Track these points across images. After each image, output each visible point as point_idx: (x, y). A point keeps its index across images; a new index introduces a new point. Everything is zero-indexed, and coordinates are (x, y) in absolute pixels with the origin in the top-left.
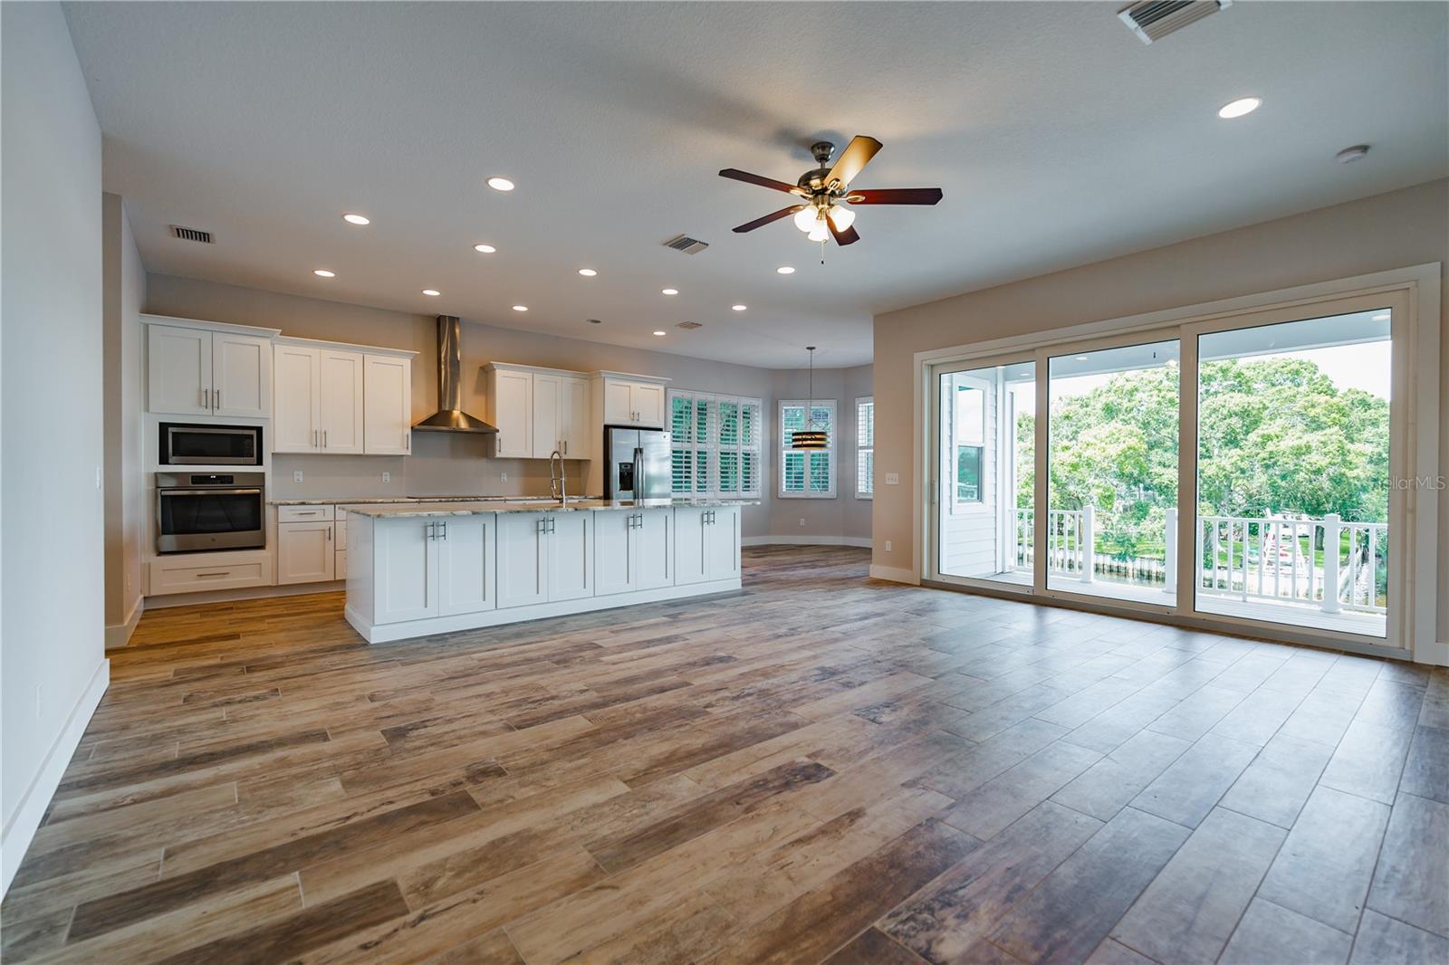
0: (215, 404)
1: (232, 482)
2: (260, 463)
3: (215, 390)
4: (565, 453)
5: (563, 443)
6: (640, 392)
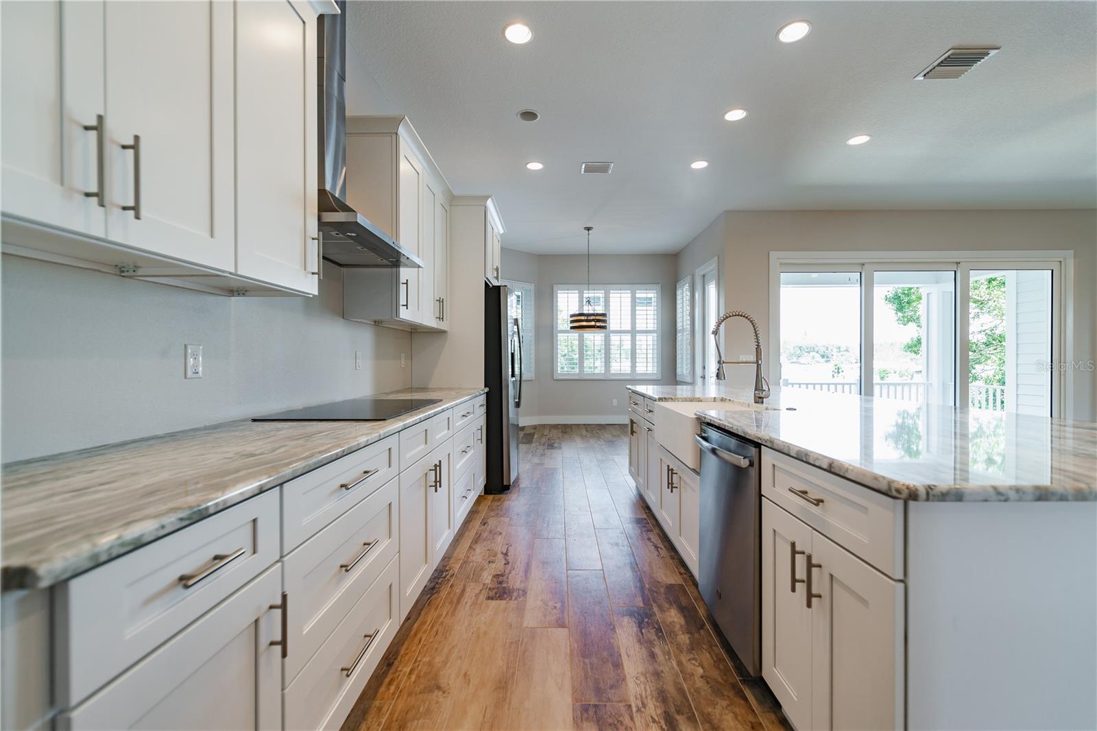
4: (442, 318)
5: (441, 301)
6: (496, 241)
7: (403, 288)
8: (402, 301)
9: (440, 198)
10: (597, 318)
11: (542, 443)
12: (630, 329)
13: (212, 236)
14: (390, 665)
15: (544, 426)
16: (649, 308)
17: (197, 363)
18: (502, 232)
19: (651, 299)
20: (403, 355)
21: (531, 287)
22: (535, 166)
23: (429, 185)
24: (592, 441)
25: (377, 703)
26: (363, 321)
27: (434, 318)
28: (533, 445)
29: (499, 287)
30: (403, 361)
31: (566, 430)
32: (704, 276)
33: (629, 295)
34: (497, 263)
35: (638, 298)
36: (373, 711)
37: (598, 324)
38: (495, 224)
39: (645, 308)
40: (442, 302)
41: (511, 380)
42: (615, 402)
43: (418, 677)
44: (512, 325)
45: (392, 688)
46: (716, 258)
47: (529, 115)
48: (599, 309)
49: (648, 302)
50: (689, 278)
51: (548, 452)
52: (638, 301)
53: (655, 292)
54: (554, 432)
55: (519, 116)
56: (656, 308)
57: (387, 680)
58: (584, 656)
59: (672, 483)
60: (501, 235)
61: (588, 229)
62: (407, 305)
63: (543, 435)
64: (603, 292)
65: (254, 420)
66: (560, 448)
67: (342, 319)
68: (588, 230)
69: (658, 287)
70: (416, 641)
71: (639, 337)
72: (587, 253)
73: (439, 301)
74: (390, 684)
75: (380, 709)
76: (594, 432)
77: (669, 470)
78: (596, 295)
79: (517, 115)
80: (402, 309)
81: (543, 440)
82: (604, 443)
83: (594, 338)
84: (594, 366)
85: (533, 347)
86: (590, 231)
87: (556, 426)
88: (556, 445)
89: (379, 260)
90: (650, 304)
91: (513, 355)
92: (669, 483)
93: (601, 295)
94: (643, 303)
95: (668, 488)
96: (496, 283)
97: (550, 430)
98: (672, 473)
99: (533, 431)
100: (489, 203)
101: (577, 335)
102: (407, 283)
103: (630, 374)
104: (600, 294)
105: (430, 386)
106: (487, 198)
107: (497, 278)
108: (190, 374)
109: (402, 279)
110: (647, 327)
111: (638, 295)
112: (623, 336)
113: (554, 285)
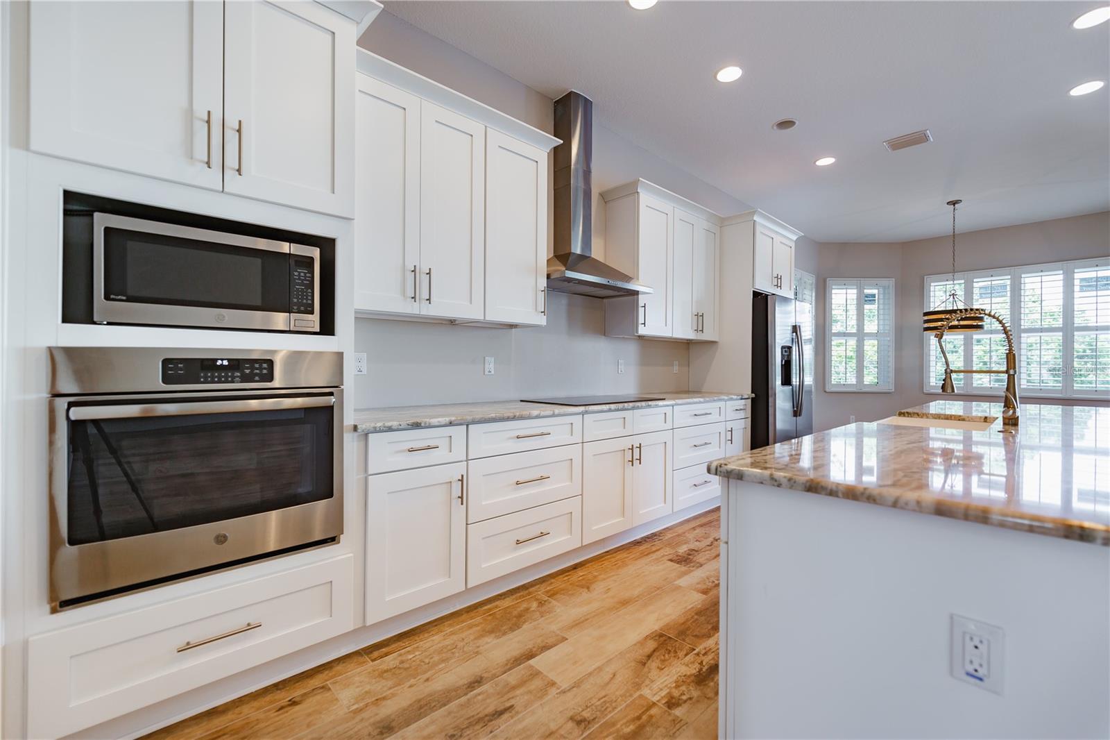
0: (231, 161)
1: (270, 378)
2: (327, 327)
3: (232, 123)
4: (703, 331)
5: (700, 316)
7: (641, 310)
8: (641, 320)
9: (703, 224)
12: (1060, 325)
13: (471, 303)
14: (575, 568)
17: (490, 365)
20: (676, 362)
21: (891, 283)
22: (826, 162)
23: (684, 219)
25: (553, 580)
26: (626, 337)
29: (767, 296)
30: (676, 368)
33: (1059, 277)
34: (780, 270)
35: (1078, 280)
36: (549, 582)
40: (702, 316)
41: (781, 387)
43: (583, 579)
45: (566, 578)
47: (786, 124)
52: (1077, 284)
55: (775, 128)
57: (567, 574)
58: (696, 614)
61: (954, 203)
62: (644, 324)
64: (1009, 277)
65: (522, 401)
67: (603, 337)
68: (954, 204)
70: (600, 564)
72: (952, 234)
74: (567, 576)
75: (552, 583)
78: (993, 283)
79: (773, 127)
80: (641, 328)
86: (956, 205)
91: (787, 362)
93: (1008, 282)
94: (1089, 286)
96: (776, 292)
100: (758, 218)
101: (962, 337)
102: (644, 307)
104: (1003, 280)
107: (781, 285)
108: (487, 373)
109: (641, 303)
110: (1097, 322)
111: (1080, 275)
112: (1046, 337)
113: (925, 277)
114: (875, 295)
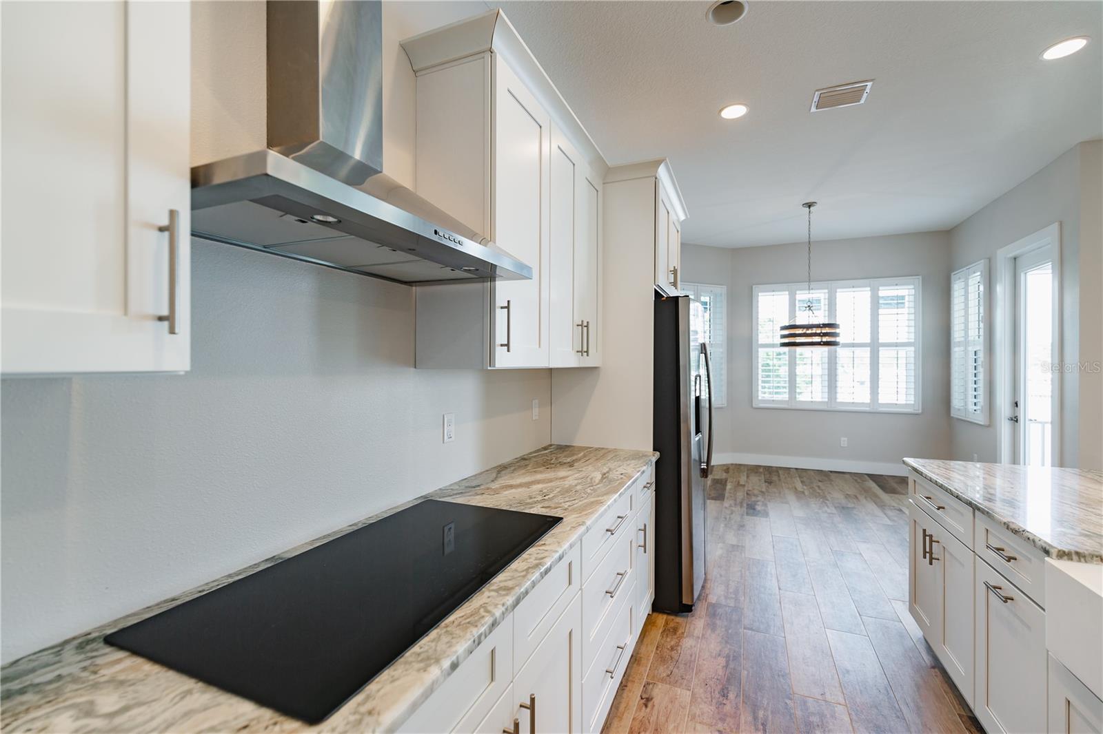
4: (587, 352)
5: (585, 326)
6: (673, 230)
7: (500, 316)
8: (500, 337)
9: (585, 169)
10: (824, 331)
11: (738, 501)
12: (869, 341)
15: (739, 467)
16: (900, 311)
18: (682, 217)
19: (903, 297)
20: (536, 402)
21: (722, 290)
22: (734, 112)
23: (561, 147)
24: (814, 504)
27: (574, 353)
28: (726, 503)
29: (677, 298)
30: (536, 411)
31: (772, 476)
32: (1015, 259)
33: (869, 294)
34: (675, 262)
35: (883, 297)
37: (825, 339)
38: (672, 205)
39: (895, 311)
40: (587, 326)
41: (695, 439)
42: (844, 441)
44: (697, 352)
46: (1056, 226)
47: (728, 10)
48: (820, 317)
49: (899, 302)
50: (981, 264)
51: (749, 520)
52: (881, 302)
53: (912, 287)
54: (754, 479)
55: (710, 15)
56: (912, 311)
59: (931, 553)
60: (682, 223)
61: (809, 205)
62: (508, 345)
63: (738, 484)
64: (826, 291)
66: (766, 515)
67: (413, 369)
68: (809, 207)
69: (918, 280)
71: (884, 353)
72: (807, 240)
73: (581, 325)
76: (814, 485)
77: (925, 535)
79: (707, 13)
80: (500, 352)
81: (740, 494)
82: (834, 511)
83: (812, 358)
84: (812, 393)
85: (724, 366)
86: (811, 208)
87: (754, 469)
88: (758, 508)
89: (447, 273)
90: (902, 305)
91: (698, 399)
92: (925, 552)
93: (822, 296)
94: (890, 304)
95: (925, 557)
96: (672, 292)
97: (748, 477)
98: (931, 541)
99: (724, 475)
100: (662, 172)
101: (789, 353)
102: (508, 307)
103: (869, 404)
104: (820, 295)
105: (577, 443)
106: (658, 163)
107: (675, 284)
109: (500, 301)
110: (897, 339)
111: (884, 292)
112: (858, 351)
113: (754, 286)
114: (707, 303)
